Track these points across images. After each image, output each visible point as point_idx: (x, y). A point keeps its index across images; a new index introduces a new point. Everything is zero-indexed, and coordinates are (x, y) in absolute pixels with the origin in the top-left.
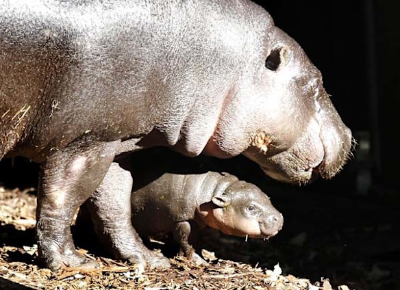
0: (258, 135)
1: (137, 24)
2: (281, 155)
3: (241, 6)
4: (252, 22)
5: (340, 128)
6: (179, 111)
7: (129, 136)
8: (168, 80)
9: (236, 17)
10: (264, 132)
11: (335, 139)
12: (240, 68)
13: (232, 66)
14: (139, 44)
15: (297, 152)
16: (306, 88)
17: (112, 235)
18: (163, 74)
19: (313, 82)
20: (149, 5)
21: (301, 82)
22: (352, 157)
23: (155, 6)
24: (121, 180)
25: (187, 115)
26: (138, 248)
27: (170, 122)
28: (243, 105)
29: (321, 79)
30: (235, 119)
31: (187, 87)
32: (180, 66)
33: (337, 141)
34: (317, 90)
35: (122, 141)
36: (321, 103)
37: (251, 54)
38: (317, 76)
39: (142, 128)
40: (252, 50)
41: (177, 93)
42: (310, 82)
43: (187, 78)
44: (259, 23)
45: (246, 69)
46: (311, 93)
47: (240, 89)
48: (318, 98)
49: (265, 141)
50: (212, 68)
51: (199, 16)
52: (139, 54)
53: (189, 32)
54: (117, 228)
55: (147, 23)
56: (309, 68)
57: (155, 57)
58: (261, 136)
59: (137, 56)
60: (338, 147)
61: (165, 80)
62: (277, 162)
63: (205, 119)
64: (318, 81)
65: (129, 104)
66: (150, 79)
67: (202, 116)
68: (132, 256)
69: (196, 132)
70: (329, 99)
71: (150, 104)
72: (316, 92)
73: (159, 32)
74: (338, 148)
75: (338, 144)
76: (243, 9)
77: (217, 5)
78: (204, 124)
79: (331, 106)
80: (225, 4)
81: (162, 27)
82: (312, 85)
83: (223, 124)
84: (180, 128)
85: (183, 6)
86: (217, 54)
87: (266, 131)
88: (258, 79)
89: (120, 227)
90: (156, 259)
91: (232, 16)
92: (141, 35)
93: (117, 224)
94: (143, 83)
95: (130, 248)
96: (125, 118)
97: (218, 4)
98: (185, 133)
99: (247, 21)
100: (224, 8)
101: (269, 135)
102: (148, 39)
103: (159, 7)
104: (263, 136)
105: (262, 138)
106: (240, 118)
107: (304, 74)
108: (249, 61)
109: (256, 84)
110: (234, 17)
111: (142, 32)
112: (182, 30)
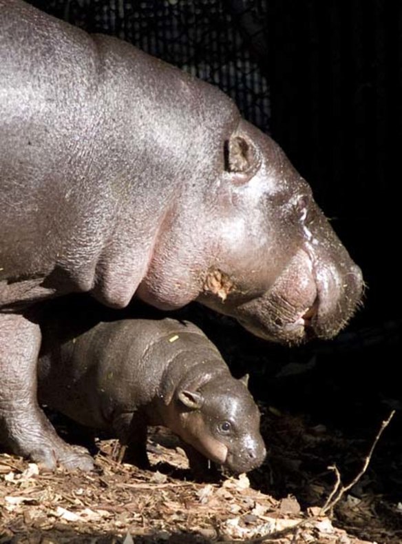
0: (212, 274)
1: (24, 112)
2: (255, 303)
3: (187, 91)
4: (203, 113)
5: (342, 265)
6: (90, 240)
7: (18, 276)
8: (71, 196)
9: (178, 105)
10: (219, 270)
11: (334, 280)
12: (183, 179)
13: (170, 177)
14: (25, 141)
15: (277, 298)
16: (285, 207)
17: (7, 419)
18: (65, 186)
19: (296, 199)
20: (43, 86)
21: (277, 200)
22: (361, 307)
23: (53, 87)
24: (22, 341)
25: (103, 247)
26: (44, 440)
27: (78, 256)
28: (187, 233)
29: (311, 195)
30: (175, 252)
31: (103, 206)
32: (92, 175)
33: (337, 283)
34: (305, 211)
35: (9, 283)
36: (312, 231)
37: (199, 159)
38: (302, 191)
39: (36, 265)
40: (201, 153)
41: (86, 215)
42: (292, 199)
43: (102, 193)
44: (214, 115)
45: (193, 181)
46: (294, 216)
47: (183, 209)
48: (307, 222)
49: (222, 284)
50: (140, 178)
51: (122, 104)
52: (25, 155)
53: (107, 126)
54: (14, 410)
55: (39, 112)
56: (290, 180)
57: (50, 160)
58: (215, 276)
59: (22, 159)
60: (338, 292)
61: (67, 195)
62: (252, 311)
63: (131, 252)
64: (305, 199)
65: (11, 228)
66: (44, 194)
67: (127, 248)
68: (36, 451)
69: (119, 270)
70: (328, 224)
71: (46, 230)
72: (302, 214)
73: (57, 125)
74: (338, 294)
75: (338, 287)
76: (190, 94)
77: (151, 88)
78: (130, 260)
79: (330, 233)
80: (163, 87)
81: (62, 119)
82: (295, 203)
83: (159, 260)
84: (95, 265)
85: (99, 88)
86: (148, 159)
87: (222, 269)
88: (211, 196)
89: (19, 408)
90: (72, 457)
91: (172, 104)
92: (29, 128)
93: (15, 404)
94: (33, 198)
95: (35, 439)
96: (6, 248)
97: (153, 86)
98: (102, 271)
99: (195, 111)
100: (161, 92)
101: (227, 275)
102: (39, 135)
103: (59, 89)
104: (219, 276)
105: (217, 279)
106: (183, 251)
107: (282, 187)
108: (198, 169)
109: (208, 203)
110: (175, 106)
111: (31, 124)
112: (96, 123)
